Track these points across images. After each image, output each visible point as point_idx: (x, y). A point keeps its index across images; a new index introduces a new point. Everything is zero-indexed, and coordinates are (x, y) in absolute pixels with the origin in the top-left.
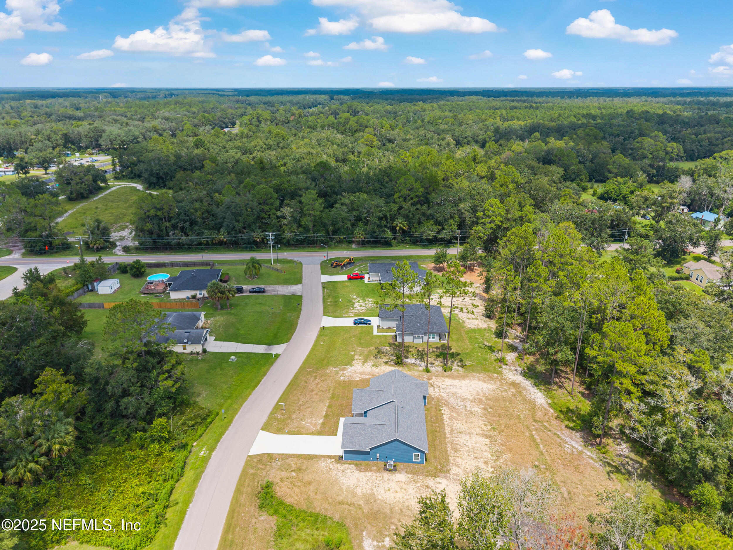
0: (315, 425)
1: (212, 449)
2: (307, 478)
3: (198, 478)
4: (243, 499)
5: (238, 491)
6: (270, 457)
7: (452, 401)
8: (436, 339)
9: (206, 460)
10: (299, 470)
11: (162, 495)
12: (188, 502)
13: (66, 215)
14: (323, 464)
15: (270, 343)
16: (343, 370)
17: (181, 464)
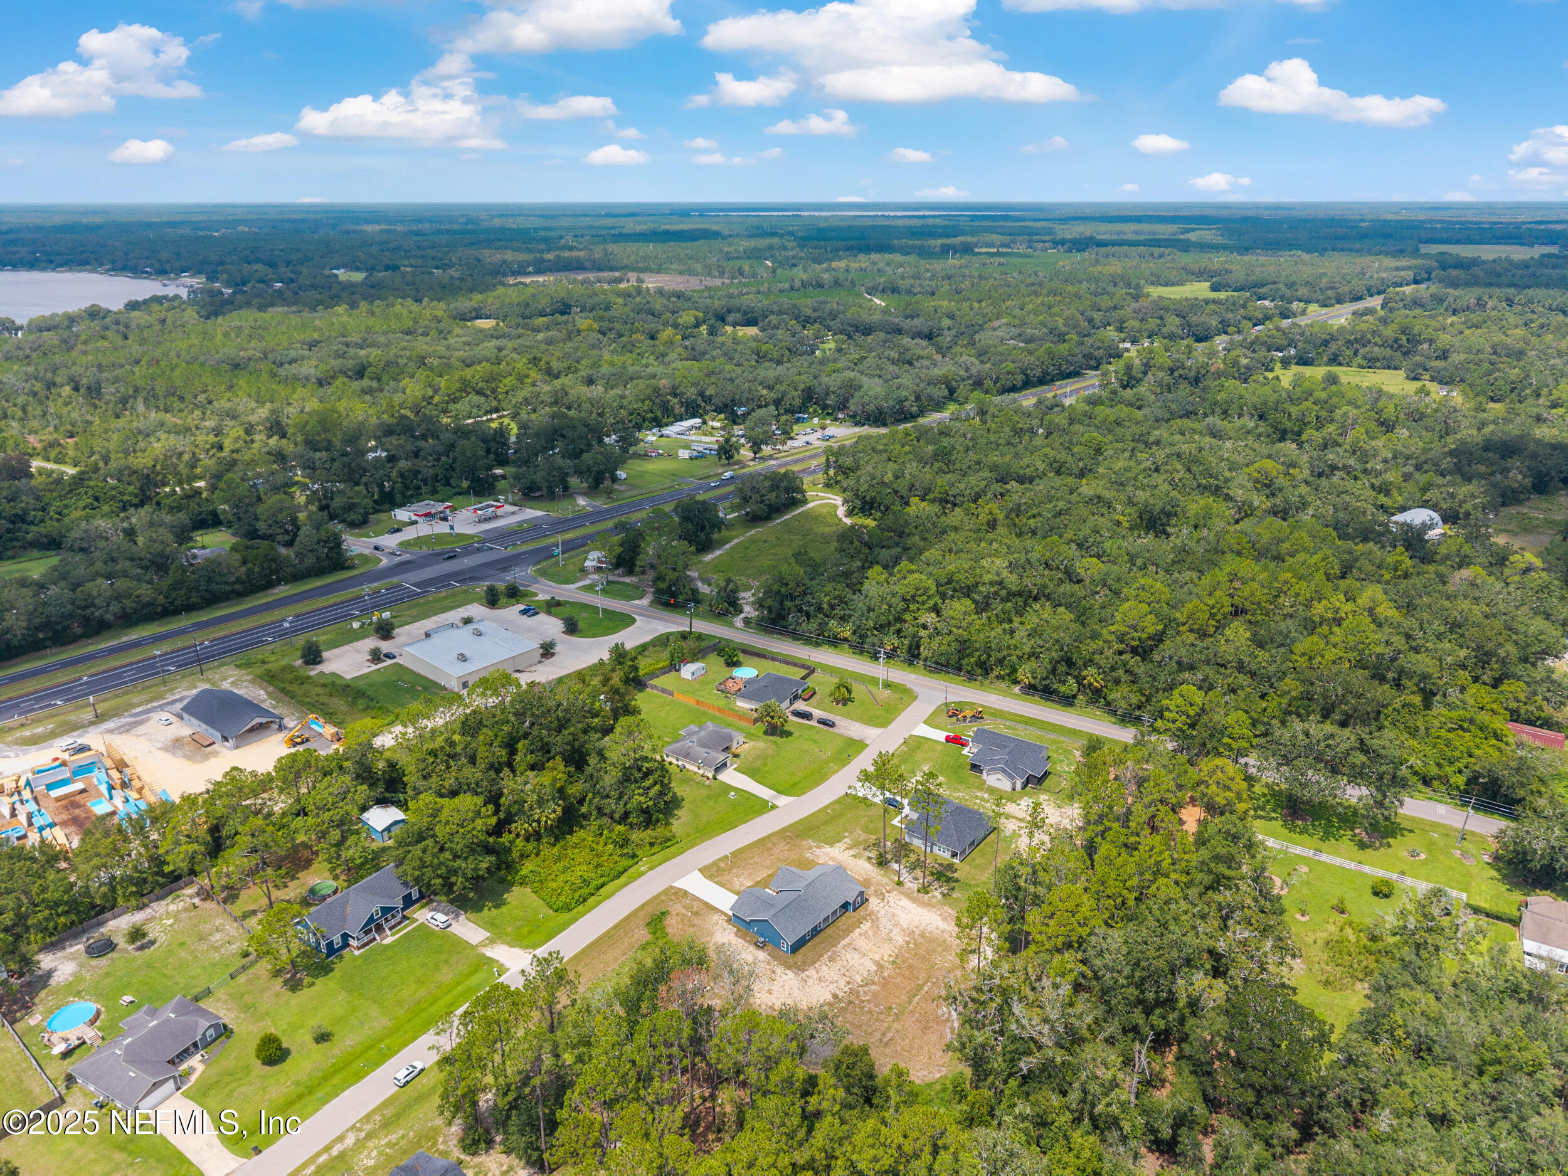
0: (741, 884)
1: (651, 869)
2: (696, 921)
3: (626, 884)
4: (642, 913)
5: (642, 907)
6: (685, 893)
7: (883, 922)
8: (948, 855)
9: (643, 874)
10: (696, 914)
11: (593, 884)
12: (607, 898)
13: (728, 546)
14: (716, 917)
15: (780, 792)
16: (819, 847)
17: (621, 869)
